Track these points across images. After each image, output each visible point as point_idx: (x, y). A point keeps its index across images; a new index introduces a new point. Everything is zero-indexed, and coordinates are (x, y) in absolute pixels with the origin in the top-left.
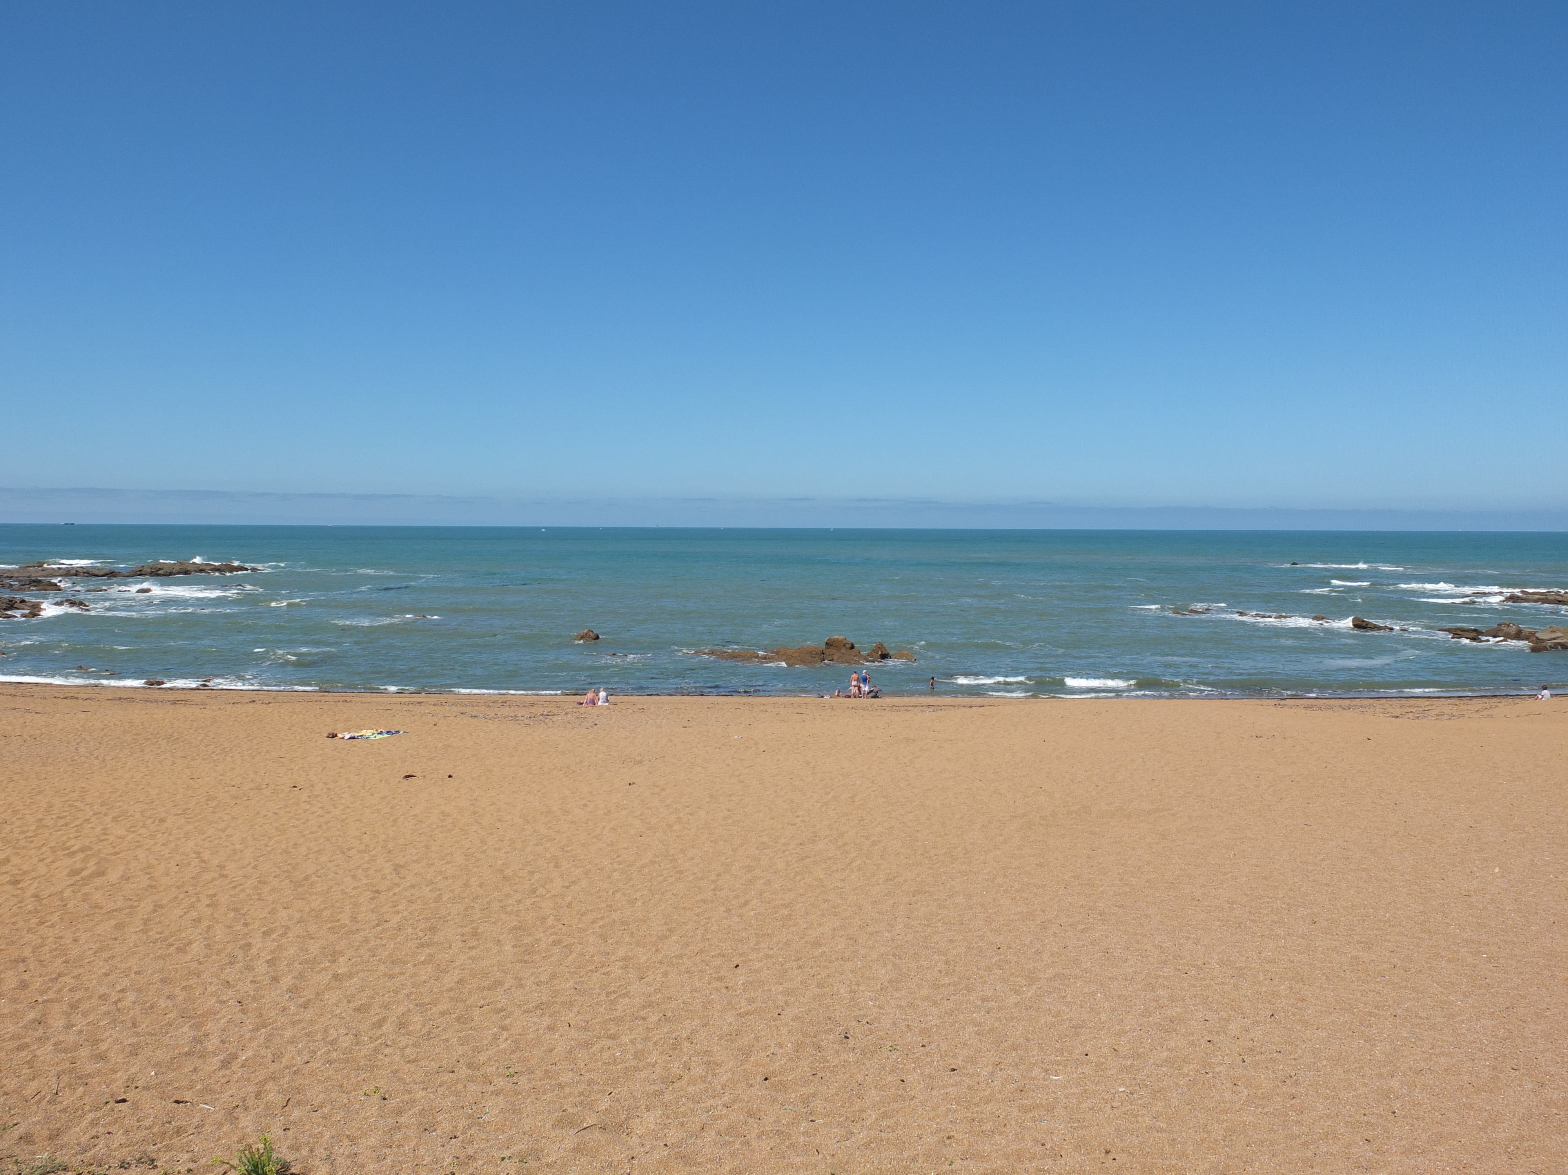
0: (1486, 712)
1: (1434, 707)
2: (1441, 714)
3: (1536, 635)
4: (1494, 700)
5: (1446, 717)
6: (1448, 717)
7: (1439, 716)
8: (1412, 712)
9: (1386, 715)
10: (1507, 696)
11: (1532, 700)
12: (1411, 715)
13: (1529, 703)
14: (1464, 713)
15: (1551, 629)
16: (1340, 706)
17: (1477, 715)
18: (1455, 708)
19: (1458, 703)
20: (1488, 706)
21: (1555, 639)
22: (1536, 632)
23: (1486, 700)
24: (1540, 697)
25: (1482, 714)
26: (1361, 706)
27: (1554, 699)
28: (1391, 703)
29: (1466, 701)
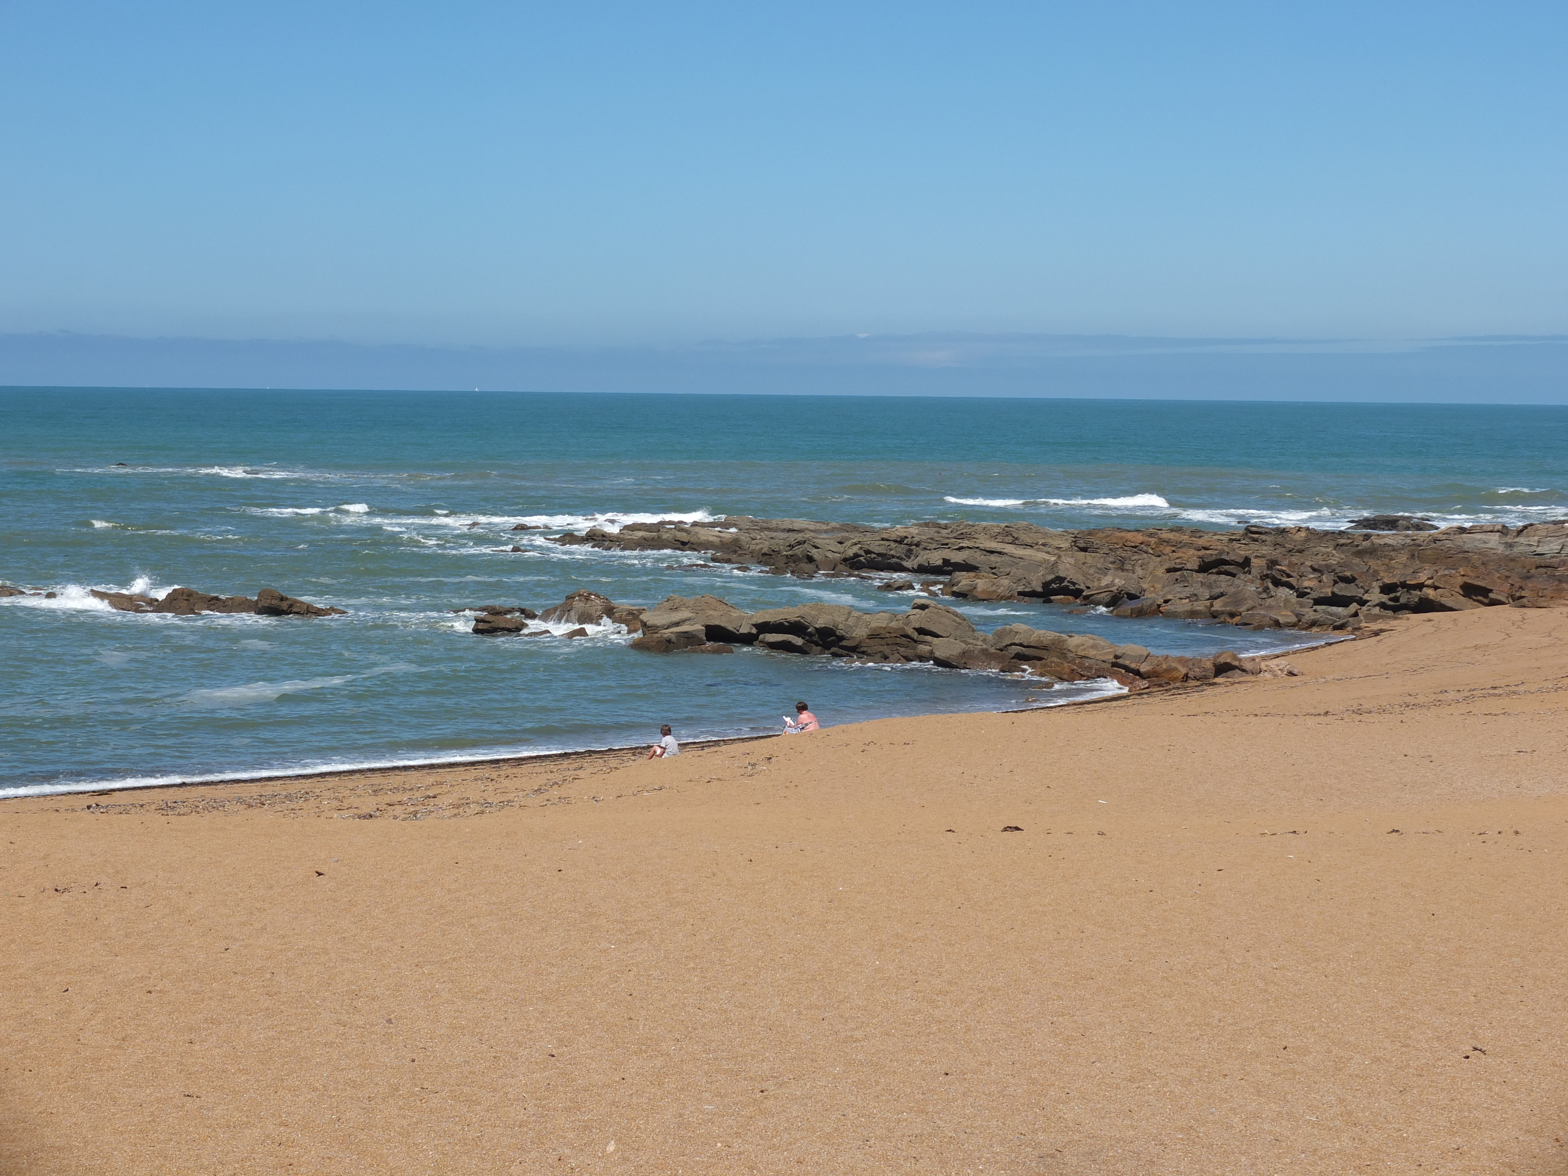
0: (555, 792)
1: (445, 788)
2: (462, 804)
3: (641, 617)
4: (566, 763)
5: (476, 808)
6: (478, 809)
7: (458, 807)
8: (400, 803)
9: (346, 814)
10: (590, 753)
11: (642, 760)
12: (398, 810)
13: (638, 766)
14: (511, 796)
15: (671, 603)
16: (240, 801)
17: (540, 799)
18: (491, 787)
19: (494, 775)
20: (558, 777)
21: (677, 624)
22: (641, 611)
23: (550, 765)
24: (659, 751)
25: (546, 796)
26: (289, 797)
27: (690, 754)
28: (350, 785)
29: (506, 770)
